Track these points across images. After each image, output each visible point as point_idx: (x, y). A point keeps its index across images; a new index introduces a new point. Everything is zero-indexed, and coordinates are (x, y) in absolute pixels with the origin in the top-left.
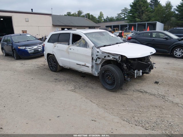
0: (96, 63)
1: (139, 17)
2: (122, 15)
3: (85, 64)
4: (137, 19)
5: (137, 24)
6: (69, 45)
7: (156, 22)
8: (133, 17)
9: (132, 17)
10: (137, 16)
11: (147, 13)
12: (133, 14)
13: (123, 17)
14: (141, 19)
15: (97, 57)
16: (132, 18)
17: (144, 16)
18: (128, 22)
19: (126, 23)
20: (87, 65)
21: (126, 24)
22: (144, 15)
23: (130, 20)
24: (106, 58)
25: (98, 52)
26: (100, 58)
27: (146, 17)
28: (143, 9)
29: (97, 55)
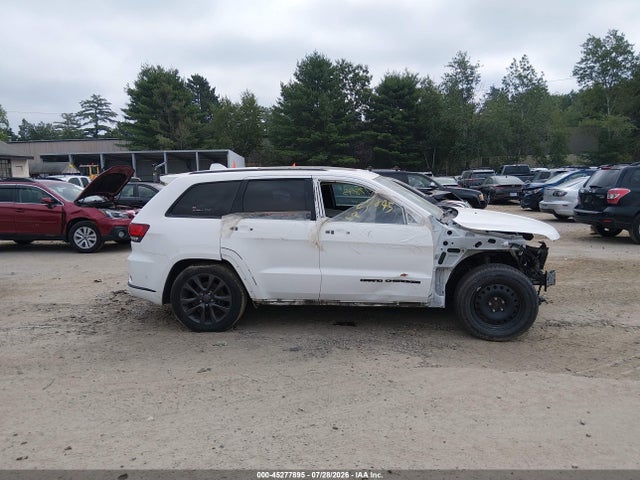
0: (441, 266)
1: (167, 131)
2: (87, 120)
3: (405, 275)
4: (162, 139)
5: (167, 154)
6: (313, 218)
7: (227, 152)
8: (144, 130)
9: (142, 132)
10: (159, 130)
11: (189, 120)
12: (144, 121)
13: (92, 126)
14: (176, 141)
15: (448, 247)
16: (142, 134)
17: (183, 132)
18: (126, 146)
19: (125, 148)
20: (412, 275)
21: (125, 151)
22: (182, 126)
23: (134, 139)
24: (480, 248)
25: (450, 233)
26: (457, 251)
27: (188, 134)
28: (175, 106)
29: (445, 243)
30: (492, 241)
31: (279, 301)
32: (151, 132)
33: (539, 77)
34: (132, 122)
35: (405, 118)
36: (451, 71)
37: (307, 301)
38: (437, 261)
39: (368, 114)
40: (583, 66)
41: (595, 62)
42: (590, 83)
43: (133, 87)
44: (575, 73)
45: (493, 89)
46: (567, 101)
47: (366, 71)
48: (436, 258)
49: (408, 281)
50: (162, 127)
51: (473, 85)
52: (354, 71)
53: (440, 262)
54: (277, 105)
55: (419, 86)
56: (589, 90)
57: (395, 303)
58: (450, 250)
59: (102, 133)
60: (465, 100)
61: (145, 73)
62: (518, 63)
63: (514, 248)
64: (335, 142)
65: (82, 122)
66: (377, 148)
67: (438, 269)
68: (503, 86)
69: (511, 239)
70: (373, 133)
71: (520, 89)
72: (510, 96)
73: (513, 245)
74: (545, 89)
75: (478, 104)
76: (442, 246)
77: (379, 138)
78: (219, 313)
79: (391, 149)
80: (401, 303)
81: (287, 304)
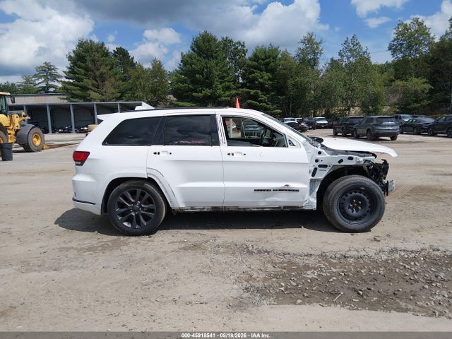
0: (314, 178)
1: (96, 88)
2: (40, 81)
3: (287, 185)
5: (97, 104)
6: (218, 144)
7: (141, 103)
9: (78, 88)
11: (113, 80)
12: (79, 80)
13: (44, 85)
16: (78, 90)
17: (108, 88)
19: (66, 100)
22: (107, 84)
23: (72, 94)
24: (342, 164)
25: (320, 153)
26: (325, 166)
27: (112, 90)
28: (103, 69)
29: (317, 161)
30: (351, 159)
31: (192, 208)
32: (84, 89)
33: (364, 50)
34: (71, 81)
35: (270, 79)
36: (302, 46)
37: (213, 208)
38: (311, 174)
39: (244, 76)
40: (395, 43)
41: (404, 40)
42: (400, 56)
43: (73, 55)
44: (390, 49)
45: (332, 60)
46: (383, 69)
47: (243, 46)
48: (310, 172)
49: (289, 190)
50: (93, 85)
51: (318, 56)
52: (234, 45)
53: (313, 175)
54: (178, 69)
55: (280, 56)
56: (399, 60)
57: (280, 207)
58: (320, 166)
59: (52, 90)
60: (312, 67)
61: (81, 45)
62: (350, 41)
63: (367, 163)
64: (220, 96)
65: (37, 82)
66: (250, 101)
67: (312, 180)
68: (339, 57)
69: (364, 156)
70: (247, 90)
71: (351, 59)
72: (344, 64)
73: (366, 161)
74: (368, 59)
75: (322, 70)
76: (315, 163)
77: (251, 93)
78: (147, 218)
79: (260, 102)
80: (284, 207)
81: (198, 210)
